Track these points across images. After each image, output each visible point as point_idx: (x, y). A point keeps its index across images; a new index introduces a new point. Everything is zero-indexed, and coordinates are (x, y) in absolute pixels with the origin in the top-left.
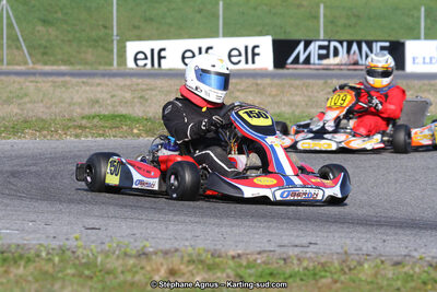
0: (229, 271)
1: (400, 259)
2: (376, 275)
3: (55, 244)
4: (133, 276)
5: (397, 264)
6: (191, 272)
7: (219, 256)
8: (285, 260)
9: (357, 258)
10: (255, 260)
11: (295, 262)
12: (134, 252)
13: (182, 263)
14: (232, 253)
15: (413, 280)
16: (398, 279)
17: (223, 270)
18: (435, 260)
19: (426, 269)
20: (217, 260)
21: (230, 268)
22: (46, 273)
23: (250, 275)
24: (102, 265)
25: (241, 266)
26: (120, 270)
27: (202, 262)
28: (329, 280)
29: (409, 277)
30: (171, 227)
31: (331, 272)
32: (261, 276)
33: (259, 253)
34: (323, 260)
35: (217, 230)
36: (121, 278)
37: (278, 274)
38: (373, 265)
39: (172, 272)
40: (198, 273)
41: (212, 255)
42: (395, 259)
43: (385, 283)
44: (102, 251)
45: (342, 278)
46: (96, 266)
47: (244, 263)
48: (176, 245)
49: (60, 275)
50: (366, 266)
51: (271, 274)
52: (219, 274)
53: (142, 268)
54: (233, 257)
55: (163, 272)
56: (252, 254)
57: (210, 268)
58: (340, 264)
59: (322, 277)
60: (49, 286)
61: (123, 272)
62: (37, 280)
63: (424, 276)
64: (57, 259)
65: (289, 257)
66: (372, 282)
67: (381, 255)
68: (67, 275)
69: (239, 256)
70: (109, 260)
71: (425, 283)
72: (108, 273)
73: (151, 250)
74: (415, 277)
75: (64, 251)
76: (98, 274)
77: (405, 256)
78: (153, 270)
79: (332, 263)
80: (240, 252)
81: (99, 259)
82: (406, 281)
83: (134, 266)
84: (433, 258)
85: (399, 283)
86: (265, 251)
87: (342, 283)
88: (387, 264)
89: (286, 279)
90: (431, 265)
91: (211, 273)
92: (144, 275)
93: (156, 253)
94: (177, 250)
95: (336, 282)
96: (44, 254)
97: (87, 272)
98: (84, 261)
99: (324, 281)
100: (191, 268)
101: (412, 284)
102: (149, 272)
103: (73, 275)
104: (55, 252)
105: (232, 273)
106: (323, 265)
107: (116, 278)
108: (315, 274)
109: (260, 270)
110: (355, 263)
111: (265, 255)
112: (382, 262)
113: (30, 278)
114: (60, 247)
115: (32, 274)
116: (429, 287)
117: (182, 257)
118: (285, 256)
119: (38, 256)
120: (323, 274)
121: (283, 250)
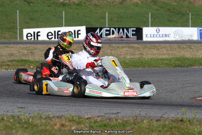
0: (86, 124)
1: (158, 118)
2: (150, 125)
3: (9, 114)
4: (46, 127)
5: (157, 120)
6: (70, 125)
7: (81, 118)
8: (109, 119)
9: (140, 118)
10: (97, 120)
11: (114, 120)
12: (44, 117)
13: (66, 121)
14: (86, 117)
15: (166, 127)
16: (159, 127)
17: (84, 124)
18: (174, 119)
19: (171, 122)
20: (81, 120)
21: (87, 123)
22: (8, 126)
23: (96, 126)
24: (32, 122)
25: (92, 122)
26: (39, 124)
27: (74, 121)
28: (130, 128)
29: (164, 126)
30: (55, 107)
31: (130, 124)
32: (101, 126)
33: (98, 117)
34: (126, 119)
35: (75, 108)
36: (40, 128)
37: (108, 125)
38: (148, 121)
39: (62, 125)
40: (73, 126)
41: (78, 118)
42: (157, 118)
43: (154, 129)
44: (30, 117)
45: (136, 127)
46: (29, 123)
47: (93, 121)
48: (61, 114)
49: (14, 127)
50: (145, 122)
51: (105, 125)
52: (82, 126)
53: (49, 123)
54: (87, 119)
55: (58, 125)
56: (95, 117)
57: (78, 123)
58: (134, 121)
59: (127, 126)
60: (10, 132)
61: (41, 126)
62: (5, 129)
63: (170, 125)
64: (11, 120)
65: (111, 118)
66: (148, 128)
67: (150, 117)
68: (17, 127)
69: (90, 118)
70: (34, 120)
71: (171, 128)
72: (35, 126)
73: (51, 116)
74: (167, 126)
75: (14, 117)
76: (30, 126)
77: (161, 117)
78: (54, 124)
79: (130, 120)
80: (90, 116)
81: (30, 120)
82: (163, 128)
83: (46, 123)
84: (173, 118)
85: (161, 129)
86: (100, 116)
87: (136, 129)
88: (154, 121)
89: (111, 127)
90: (172, 121)
91: (79, 125)
92: (50, 127)
93: (54, 117)
94: (62, 116)
95: (133, 128)
96: (5, 118)
97: (25, 126)
98: (23, 121)
99: (128, 128)
100: (70, 123)
101: (166, 129)
102: (52, 125)
103: (19, 127)
104: (10, 118)
105: (88, 125)
106: (126, 121)
107: (38, 128)
108: (124, 125)
109: (100, 123)
110: (140, 120)
111: (101, 117)
112: (151, 120)
113: (2, 128)
114: (12, 115)
115: (2, 127)
116: (173, 130)
117: (66, 119)
118: (109, 118)
119: (3, 119)
120: (127, 125)
121: (108, 115)
